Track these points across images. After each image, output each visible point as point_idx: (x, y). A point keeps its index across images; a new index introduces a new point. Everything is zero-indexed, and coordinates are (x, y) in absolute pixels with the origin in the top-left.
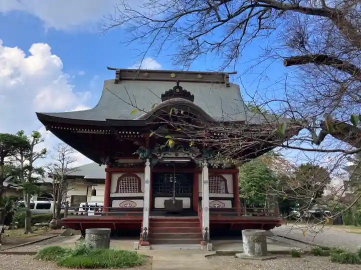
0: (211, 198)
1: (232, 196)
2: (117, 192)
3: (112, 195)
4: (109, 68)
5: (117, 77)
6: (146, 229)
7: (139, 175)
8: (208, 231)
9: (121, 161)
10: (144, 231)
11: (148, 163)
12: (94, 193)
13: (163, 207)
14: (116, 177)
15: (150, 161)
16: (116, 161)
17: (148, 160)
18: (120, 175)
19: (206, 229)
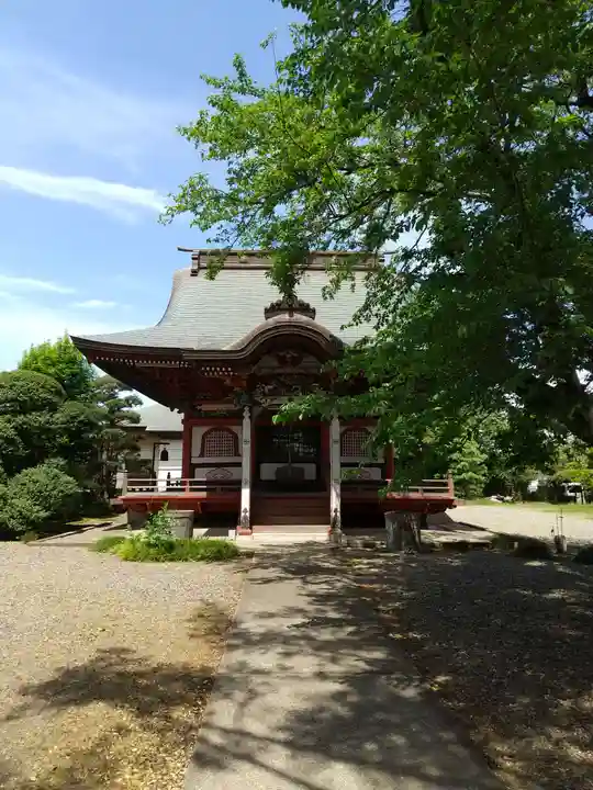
0: (343, 465)
1: (381, 461)
2: (202, 455)
3: (194, 461)
4: (179, 249)
5: (193, 264)
6: (245, 511)
7: (235, 429)
8: (338, 514)
9: (205, 407)
10: (243, 514)
11: (246, 414)
12: (165, 457)
13: (274, 478)
14: (198, 433)
15: (250, 411)
16: (199, 408)
17: (246, 409)
18: (205, 429)
19: (336, 511)
